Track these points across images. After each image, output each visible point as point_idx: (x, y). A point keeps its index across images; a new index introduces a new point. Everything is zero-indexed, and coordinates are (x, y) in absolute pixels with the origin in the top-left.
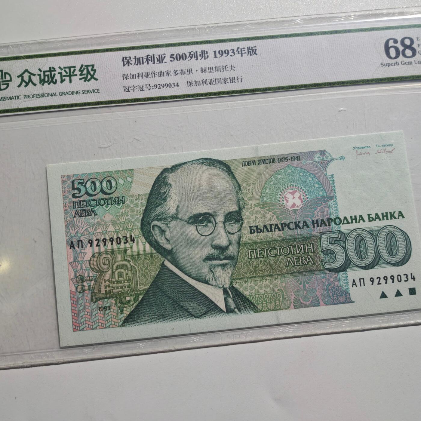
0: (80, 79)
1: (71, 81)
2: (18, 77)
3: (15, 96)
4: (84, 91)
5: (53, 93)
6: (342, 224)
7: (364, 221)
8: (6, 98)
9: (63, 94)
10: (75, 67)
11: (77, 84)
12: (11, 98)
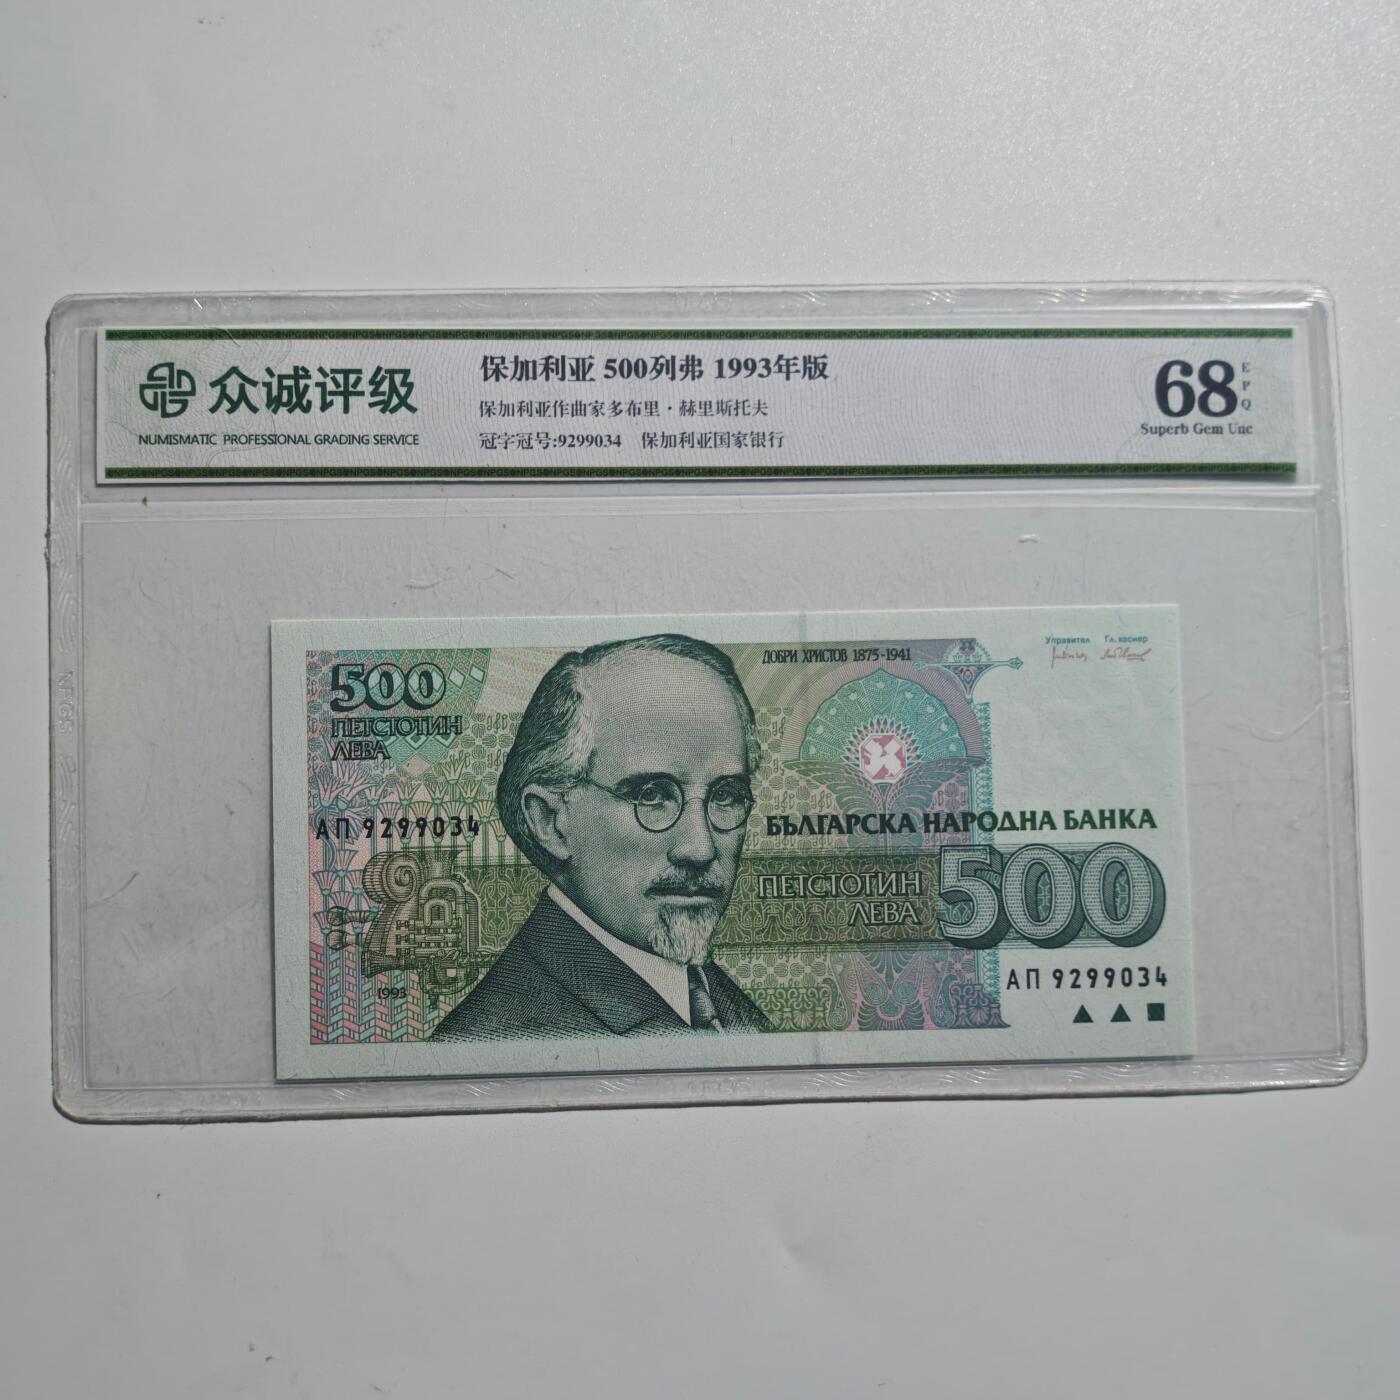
0: (372, 405)
1: (346, 409)
2: (213, 385)
3: (202, 436)
4: (379, 438)
5: (301, 436)
6: (999, 830)
7: (1053, 827)
8: (178, 438)
9: (325, 440)
10: (359, 371)
11: (363, 416)
12: (191, 440)
